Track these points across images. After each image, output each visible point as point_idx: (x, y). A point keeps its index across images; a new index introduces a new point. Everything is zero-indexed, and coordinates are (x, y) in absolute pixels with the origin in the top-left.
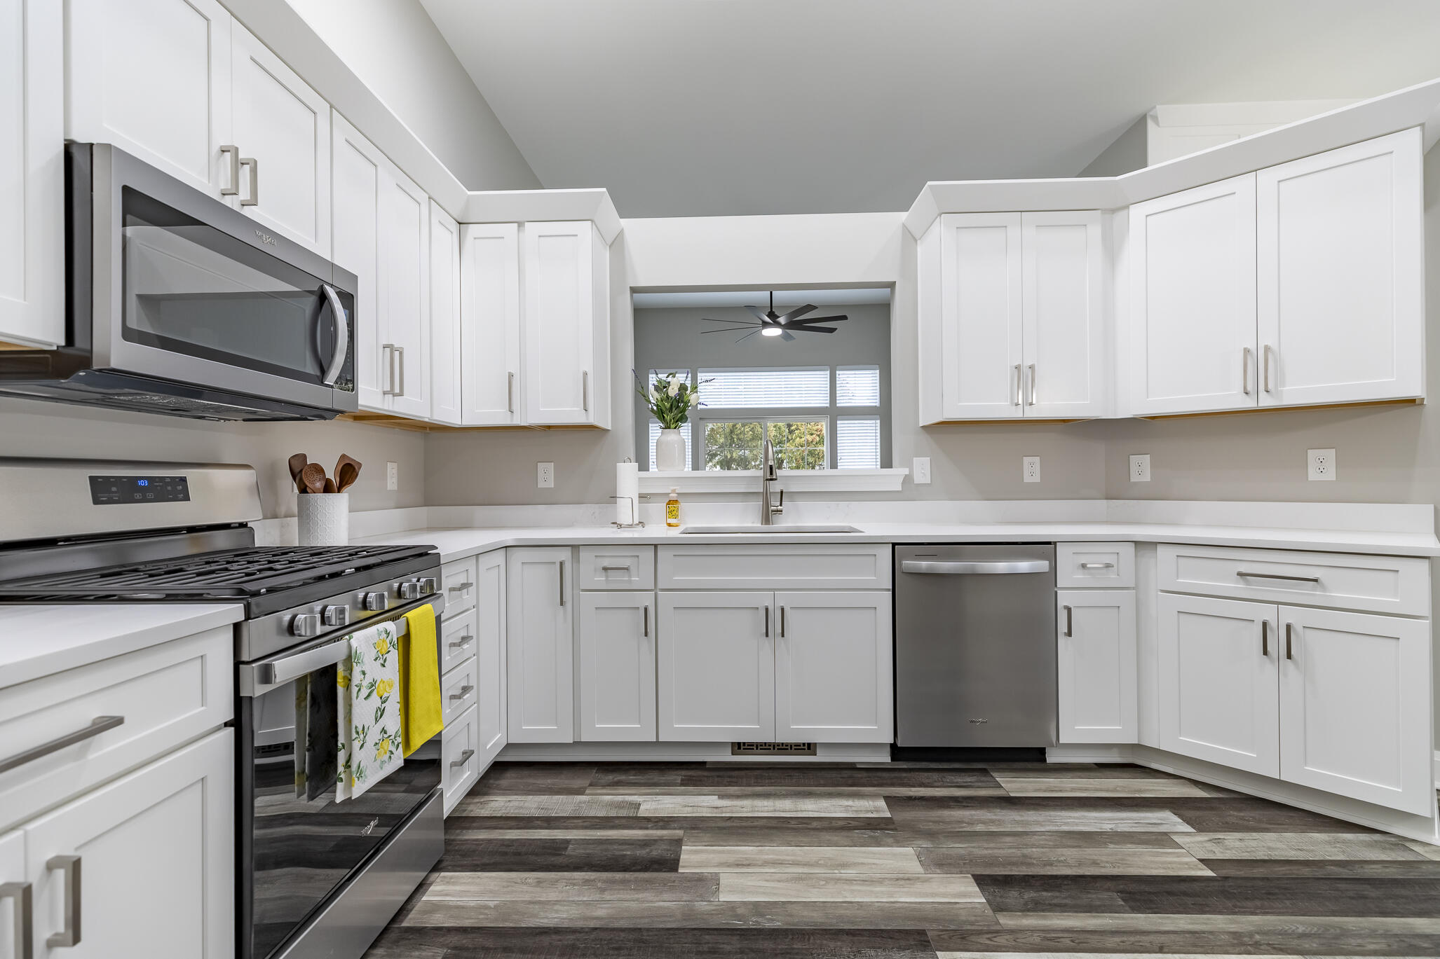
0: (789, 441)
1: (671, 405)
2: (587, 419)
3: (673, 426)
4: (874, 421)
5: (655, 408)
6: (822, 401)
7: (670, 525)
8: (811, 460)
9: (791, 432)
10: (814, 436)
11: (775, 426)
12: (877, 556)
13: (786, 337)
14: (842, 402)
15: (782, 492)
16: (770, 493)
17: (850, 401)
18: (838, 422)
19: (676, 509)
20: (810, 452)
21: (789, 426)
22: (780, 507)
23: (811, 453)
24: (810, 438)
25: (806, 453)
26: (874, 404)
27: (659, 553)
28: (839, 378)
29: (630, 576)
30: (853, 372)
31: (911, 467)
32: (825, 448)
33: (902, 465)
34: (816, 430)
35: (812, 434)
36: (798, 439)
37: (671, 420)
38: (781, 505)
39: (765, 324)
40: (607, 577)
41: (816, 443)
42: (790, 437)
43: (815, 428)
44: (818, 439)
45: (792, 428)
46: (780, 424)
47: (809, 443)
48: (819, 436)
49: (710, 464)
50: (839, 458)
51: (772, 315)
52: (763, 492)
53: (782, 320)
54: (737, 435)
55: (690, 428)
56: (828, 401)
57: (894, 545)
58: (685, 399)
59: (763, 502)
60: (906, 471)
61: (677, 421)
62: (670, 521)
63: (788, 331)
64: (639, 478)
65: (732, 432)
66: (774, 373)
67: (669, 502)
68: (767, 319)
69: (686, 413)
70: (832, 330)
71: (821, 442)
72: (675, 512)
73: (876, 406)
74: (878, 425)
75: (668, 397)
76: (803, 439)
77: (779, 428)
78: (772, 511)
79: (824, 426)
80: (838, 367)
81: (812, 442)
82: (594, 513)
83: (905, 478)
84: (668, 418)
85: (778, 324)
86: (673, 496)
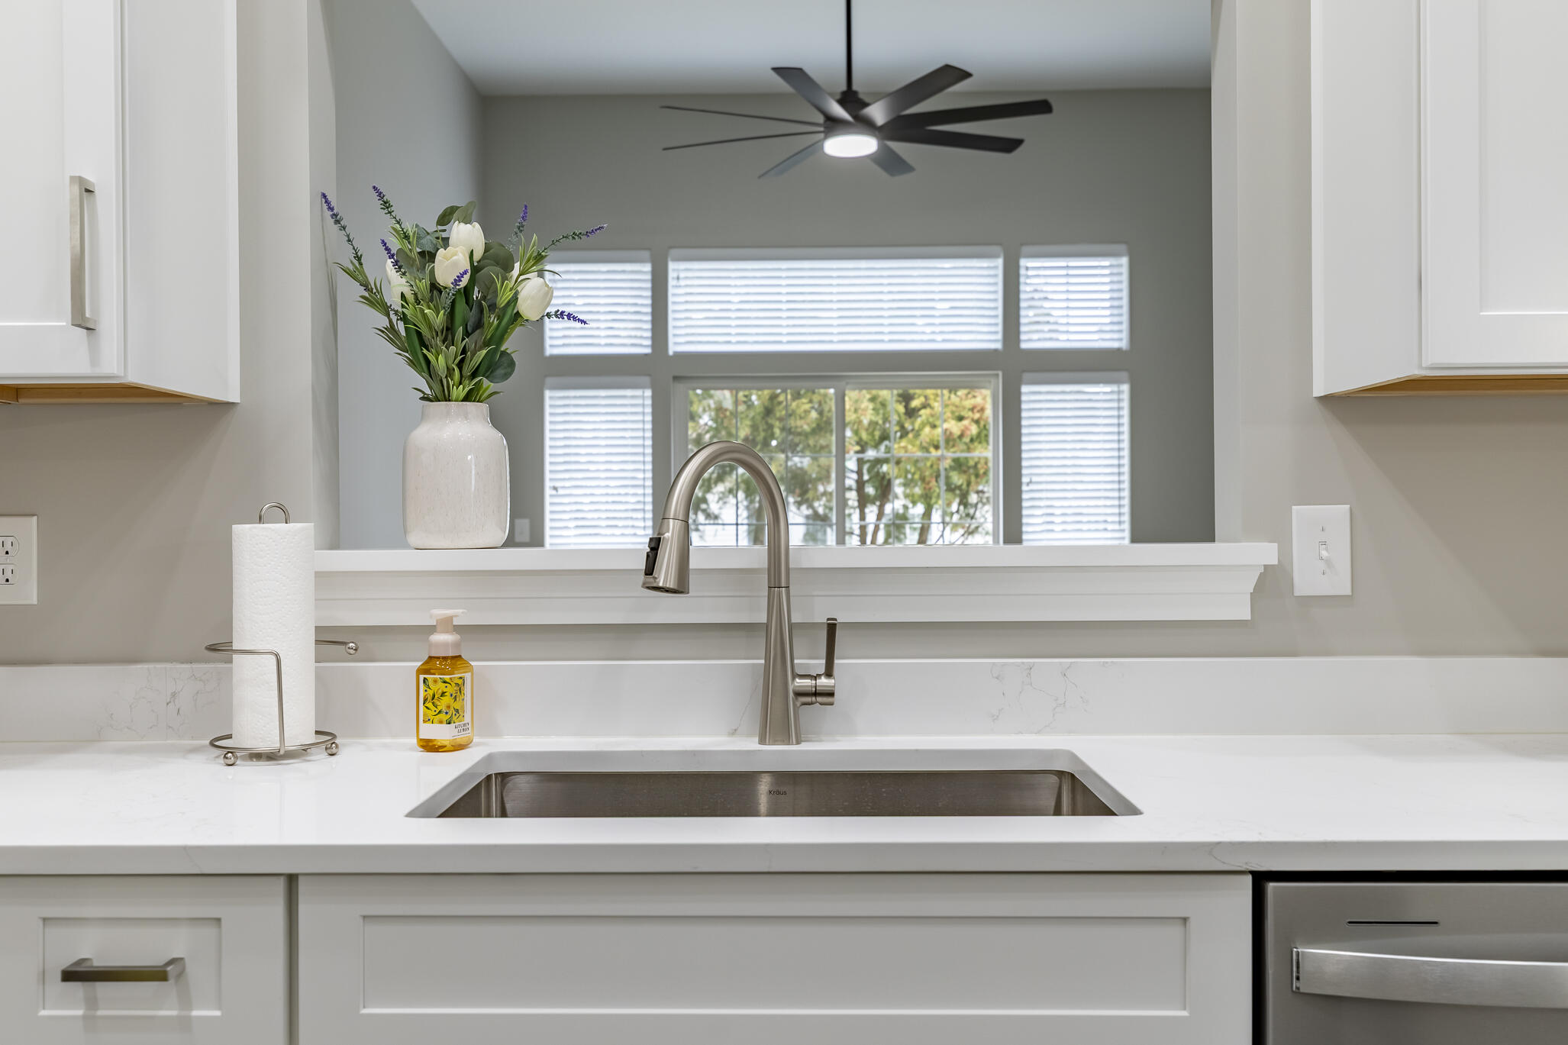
0: (904, 433)
1: (451, 315)
2: (94, 360)
3: (459, 392)
4: (1115, 388)
5: (401, 327)
6: (986, 336)
7: (429, 746)
8: (957, 479)
9: (911, 413)
10: (965, 422)
11: (873, 399)
12: (1193, 924)
13: (886, 161)
14: (1032, 339)
15: (832, 628)
16: (791, 626)
17: (1054, 335)
18: (1024, 389)
19: (450, 689)
20: (956, 461)
21: (906, 398)
22: (823, 681)
23: (959, 465)
24: (954, 427)
25: (947, 463)
26: (1115, 345)
27: (306, 909)
28: (1028, 277)
29: (186, 1002)
30: (1062, 263)
31: (1282, 536)
32: (988, 453)
33: (1252, 531)
34: (972, 409)
35: (960, 419)
36: (927, 429)
37: (450, 372)
38: (829, 673)
39: (833, 125)
40: (92, 1003)
41: (972, 440)
42: (908, 426)
43: (969, 403)
44: (974, 430)
45: (915, 403)
46: (885, 394)
47: (950, 440)
48: (977, 422)
49: (720, 488)
50: (1025, 480)
51: (850, 99)
52: (767, 626)
53: (878, 113)
54: (781, 419)
55: (649, 402)
56: (1000, 336)
57: (1260, 879)
58: (503, 299)
59: (767, 659)
60: (1266, 553)
61: (474, 375)
62: (431, 731)
63: (895, 146)
64: (318, 575)
65: (768, 412)
66: (863, 264)
67: (432, 665)
68: (838, 111)
69: (507, 346)
70: (1009, 145)
71: (981, 438)
72: (446, 700)
73: (1119, 350)
74: (1126, 397)
75: (434, 287)
76: (939, 430)
77: (883, 405)
78: (799, 694)
79: (985, 399)
80: (1025, 249)
81: (961, 436)
82: (174, 695)
83: (1262, 578)
84: (440, 363)
85: (866, 125)
86: (443, 639)
